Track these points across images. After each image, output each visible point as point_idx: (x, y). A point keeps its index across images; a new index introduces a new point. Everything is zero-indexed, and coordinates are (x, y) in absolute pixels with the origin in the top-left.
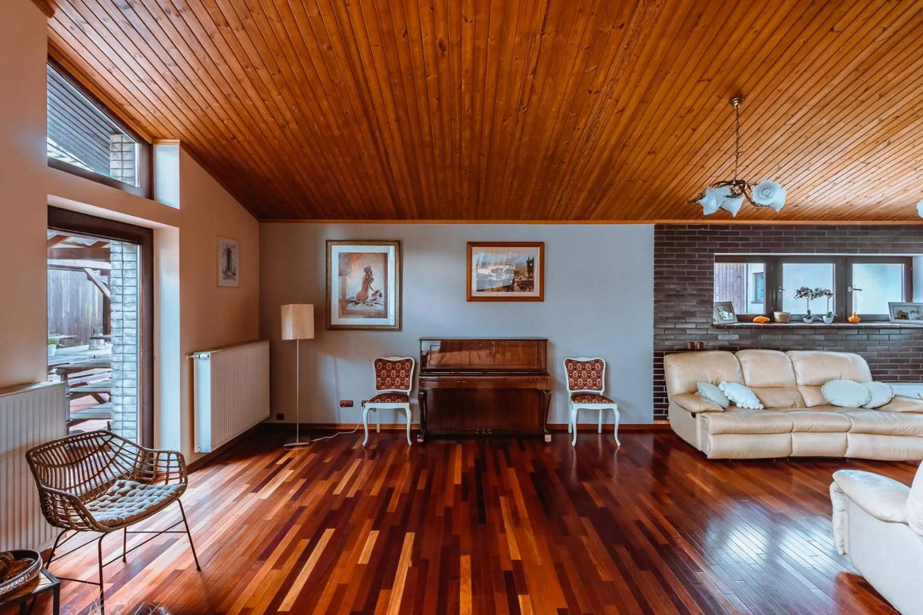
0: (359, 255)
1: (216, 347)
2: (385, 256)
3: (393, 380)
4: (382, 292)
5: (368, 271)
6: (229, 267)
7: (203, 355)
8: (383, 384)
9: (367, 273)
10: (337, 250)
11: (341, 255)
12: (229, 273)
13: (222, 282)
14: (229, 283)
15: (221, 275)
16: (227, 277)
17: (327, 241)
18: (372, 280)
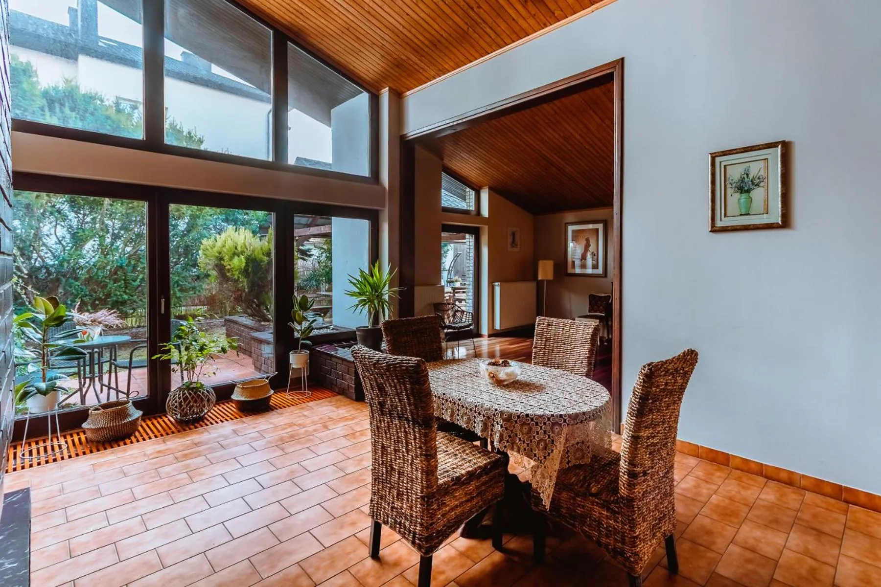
0: (582, 231)
1: (502, 281)
2: (597, 230)
3: (599, 307)
4: (595, 252)
5: (588, 240)
6: (513, 241)
7: (496, 284)
8: (593, 310)
9: (587, 242)
10: (571, 228)
11: (573, 231)
12: (514, 245)
13: (510, 249)
14: (515, 250)
15: (509, 246)
16: (513, 247)
17: (566, 224)
18: (590, 245)
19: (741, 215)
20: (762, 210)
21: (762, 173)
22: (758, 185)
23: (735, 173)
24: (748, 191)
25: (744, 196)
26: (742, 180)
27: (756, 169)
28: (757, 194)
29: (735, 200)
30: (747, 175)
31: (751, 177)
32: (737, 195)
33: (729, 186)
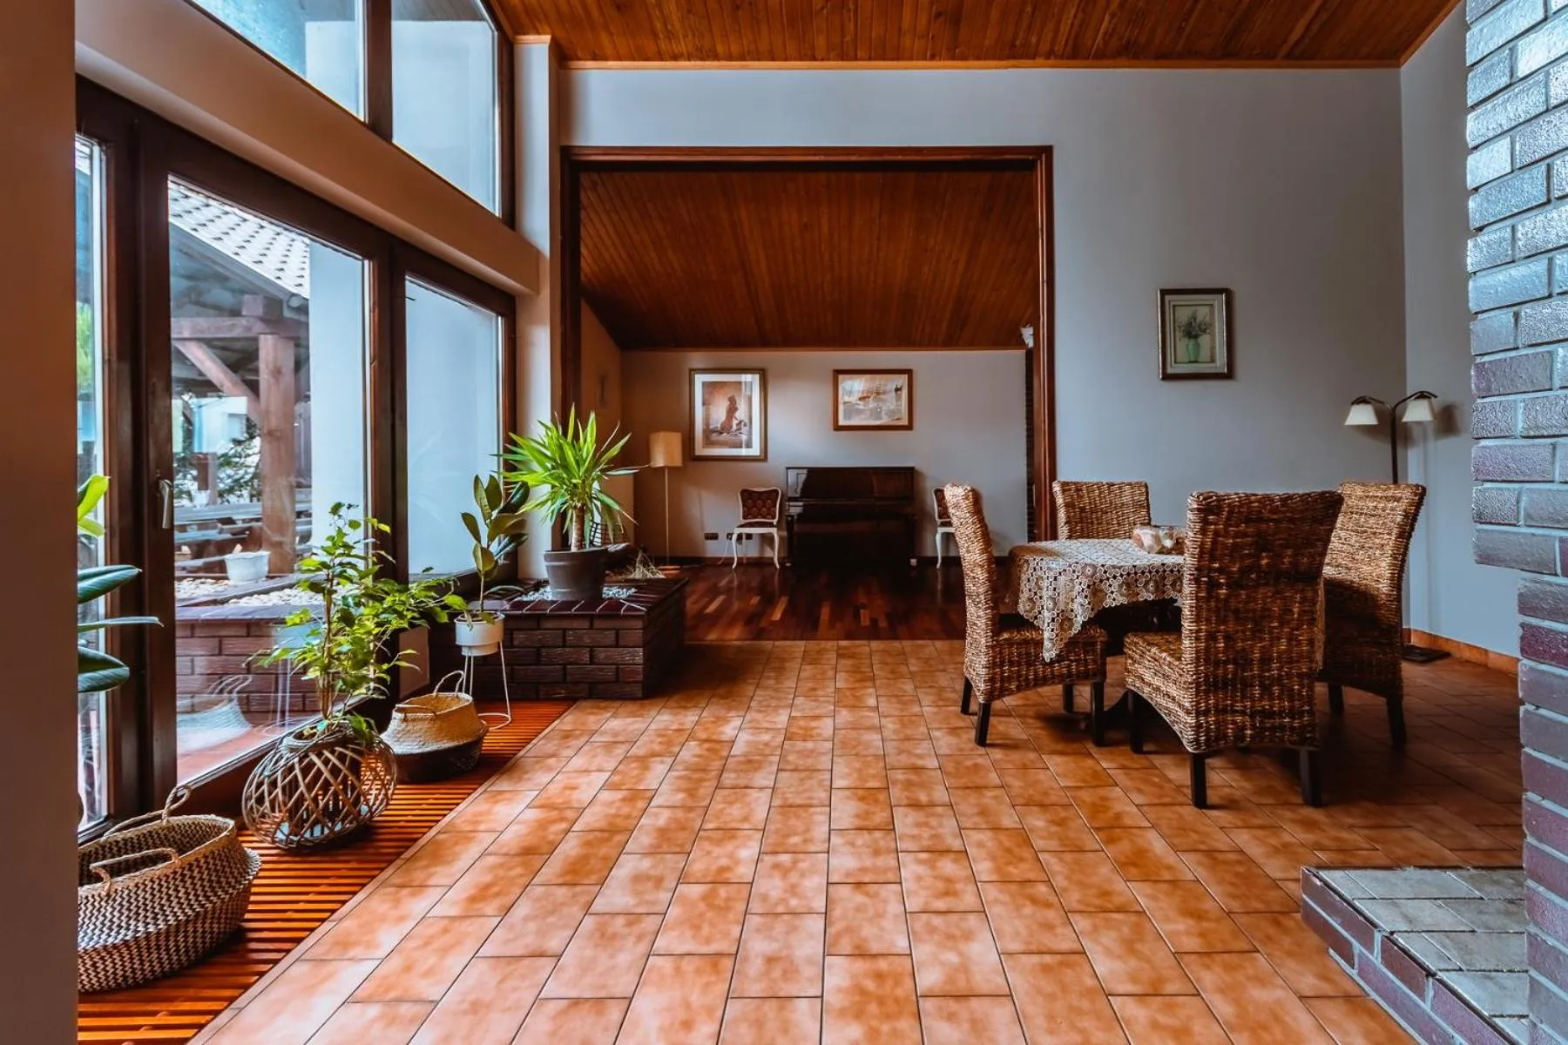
0: (723, 384)
2: (750, 384)
3: (759, 511)
4: (747, 421)
5: (732, 400)
9: (731, 403)
10: (700, 379)
11: (705, 384)
17: (691, 370)
18: (736, 409)
19: (1190, 362)
20: (1209, 359)
21: (1207, 319)
22: (1205, 331)
23: (1184, 315)
24: (1196, 337)
25: (1192, 342)
26: (1190, 324)
27: (1202, 313)
28: (1204, 340)
29: (1183, 346)
30: (1195, 319)
31: (1198, 321)
32: (1186, 340)
33: (1177, 328)
